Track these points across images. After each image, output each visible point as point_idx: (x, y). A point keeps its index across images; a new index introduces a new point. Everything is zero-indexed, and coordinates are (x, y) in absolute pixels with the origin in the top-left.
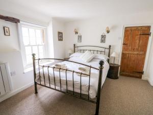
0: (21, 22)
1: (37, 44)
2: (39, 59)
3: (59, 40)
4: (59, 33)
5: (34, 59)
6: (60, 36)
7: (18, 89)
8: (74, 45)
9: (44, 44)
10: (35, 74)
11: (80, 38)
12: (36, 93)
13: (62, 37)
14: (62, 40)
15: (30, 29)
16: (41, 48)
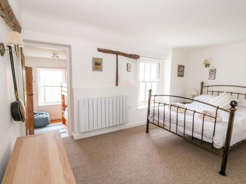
0: (140, 57)
1: (151, 80)
2: (156, 95)
3: (179, 76)
4: (180, 66)
5: (150, 95)
6: (181, 71)
7: (135, 123)
8: (202, 83)
9: (158, 80)
10: (149, 111)
11: (213, 72)
12: (147, 132)
13: (183, 71)
14: (183, 76)
15: (146, 64)
16: (155, 84)
